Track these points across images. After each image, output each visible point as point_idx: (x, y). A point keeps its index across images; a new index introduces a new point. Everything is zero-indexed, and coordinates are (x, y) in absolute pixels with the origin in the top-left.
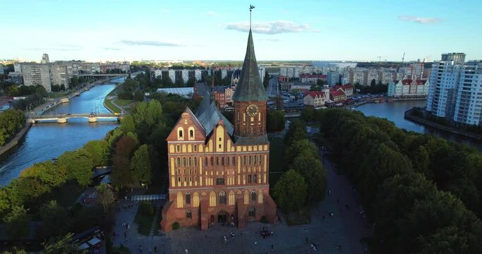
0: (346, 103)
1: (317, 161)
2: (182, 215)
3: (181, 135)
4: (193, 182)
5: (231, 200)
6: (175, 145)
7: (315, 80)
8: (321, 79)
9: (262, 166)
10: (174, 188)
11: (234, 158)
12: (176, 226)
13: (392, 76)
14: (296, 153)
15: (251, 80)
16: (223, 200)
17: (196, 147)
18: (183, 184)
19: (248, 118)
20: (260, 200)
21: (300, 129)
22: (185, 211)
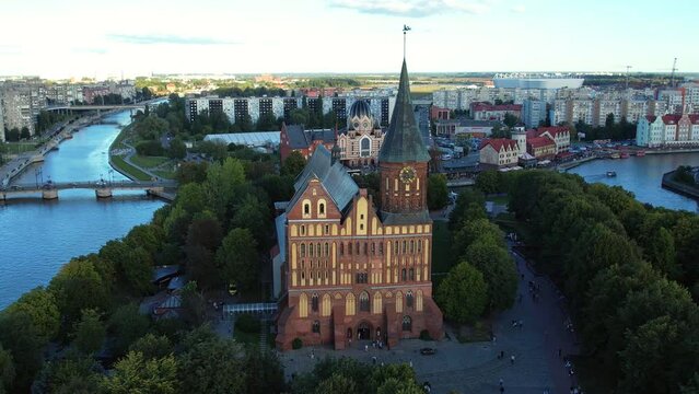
0: (556, 159)
1: (501, 250)
2: (306, 327)
3: (307, 211)
4: (323, 280)
5: (377, 306)
6: (298, 224)
7: (500, 114)
8: (512, 112)
9: (422, 256)
10: (295, 288)
11: (382, 244)
12: (297, 344)
13: (645, 107)
14: (469, 239)
15: (407, 132)
16: (365, 306)
17: (327, 228)
18: (307, 281)
19: (402, 186)
20: (419, 305)
21: (475, 204)
22: (309, 322)
